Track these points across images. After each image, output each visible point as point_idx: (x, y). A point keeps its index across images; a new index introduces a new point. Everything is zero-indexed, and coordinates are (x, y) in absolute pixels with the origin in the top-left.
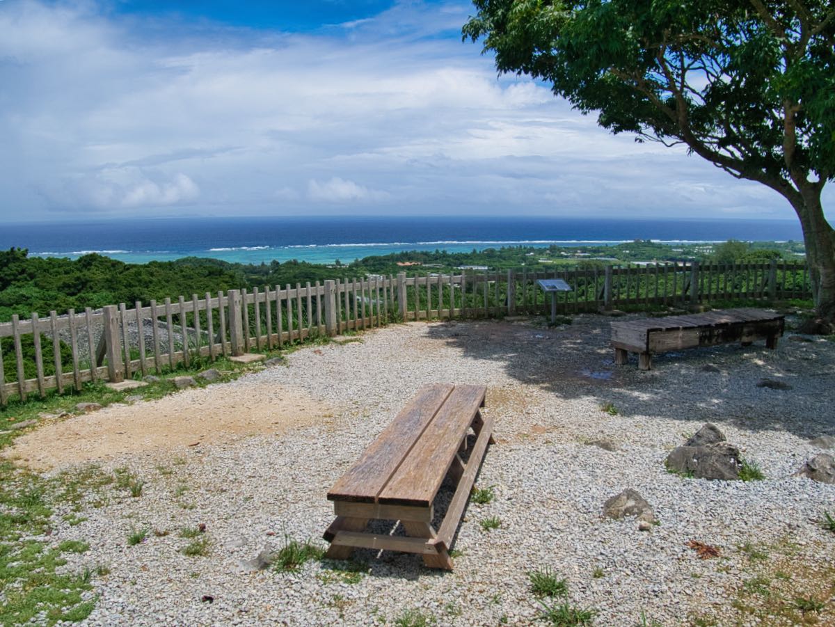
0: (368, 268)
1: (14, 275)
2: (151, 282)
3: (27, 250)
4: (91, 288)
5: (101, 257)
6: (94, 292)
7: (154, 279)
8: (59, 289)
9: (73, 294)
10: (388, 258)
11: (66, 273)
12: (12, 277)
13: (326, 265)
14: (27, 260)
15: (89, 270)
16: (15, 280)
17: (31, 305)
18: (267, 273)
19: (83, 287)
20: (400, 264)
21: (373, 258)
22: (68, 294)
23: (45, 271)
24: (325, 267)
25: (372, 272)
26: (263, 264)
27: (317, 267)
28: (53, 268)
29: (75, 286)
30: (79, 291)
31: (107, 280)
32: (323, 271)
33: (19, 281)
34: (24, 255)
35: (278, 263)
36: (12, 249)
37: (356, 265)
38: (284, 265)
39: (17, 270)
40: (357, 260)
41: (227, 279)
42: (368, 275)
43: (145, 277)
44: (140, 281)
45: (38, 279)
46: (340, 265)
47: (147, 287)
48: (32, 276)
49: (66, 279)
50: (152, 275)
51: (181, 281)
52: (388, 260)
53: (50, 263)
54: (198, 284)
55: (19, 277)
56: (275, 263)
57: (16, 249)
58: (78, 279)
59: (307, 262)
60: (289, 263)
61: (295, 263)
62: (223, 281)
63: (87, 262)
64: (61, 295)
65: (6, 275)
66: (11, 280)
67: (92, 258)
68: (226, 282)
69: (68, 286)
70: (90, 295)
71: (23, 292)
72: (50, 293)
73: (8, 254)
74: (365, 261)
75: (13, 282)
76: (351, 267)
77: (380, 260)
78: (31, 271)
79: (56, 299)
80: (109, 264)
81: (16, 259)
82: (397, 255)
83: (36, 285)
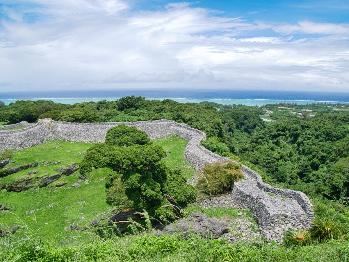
0: (267, 108)
1: (139, 105)
2: (185, 110)
3: (145, 97)
4: (164, 111)
5: (171, 100)
6: (165, 113)
7: (186, 109)
8: (154, 111)
9: (158, 113)
10: (274, 105)
11: (157, 105)
12: (139, 106)
13: (252, 106)
14: (144, 101)
15: (165, 104)
16: (140, 107)
17: (144, 116)
18: (231, 108)
19: (162, 111)
20: (279, 107)
21: (269, 105)
22: (156, 113)
23: (150, 104)
24: (251, 107)
25: (268, 110)
26: (230, 105)
27: (249, 107)
28: (153, 103)
29: (159, 110)
30: (160, 112)
31: (170, 109)
32: (251, 108)
33: (141, 107)
34: (144, 99)
35: (235, 105)
36: (140, 97)
37: (263, 107)
38: (237, 106)
39: (140, 104)
40: (263, 105)
41: (213, 110)
42: (267, 111)
43: (183, 108)
44: (181, 109)
45: (147, 107)
46: (257, 107)
47: (183, 112)
48: (146, 106)
49: (157, 107)
50: (186, 107)
51: (196, 110)
52: (275, 106)
53: (152, 102)
54: (202, 112)
55: (142, 106)
56: (234, 105)
57: (142, 97)
58: (160, 108)
59: (245, 105)
60: (239, 105)
61: (241, 105)
62: (212, 111)
63: (165, 102)
64: (154, 113)
65: (137, 105)
66: (139, 107)
67: (168, 100)
68: (213, 111)
69: (157, 110)
70: (164, 114)
71: (142, 111)
72: (151, 112)
73: (138, 98)
74: (266, 106)
75: (139, 108)
76: (261, 107)
77: (272, 105)
78: (145, 104)
79: (152, 114)
80: (173, 103)
81: (141, 100)
82: (278, 104)
83: (147, 109)
